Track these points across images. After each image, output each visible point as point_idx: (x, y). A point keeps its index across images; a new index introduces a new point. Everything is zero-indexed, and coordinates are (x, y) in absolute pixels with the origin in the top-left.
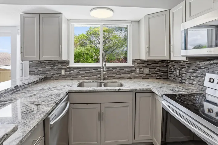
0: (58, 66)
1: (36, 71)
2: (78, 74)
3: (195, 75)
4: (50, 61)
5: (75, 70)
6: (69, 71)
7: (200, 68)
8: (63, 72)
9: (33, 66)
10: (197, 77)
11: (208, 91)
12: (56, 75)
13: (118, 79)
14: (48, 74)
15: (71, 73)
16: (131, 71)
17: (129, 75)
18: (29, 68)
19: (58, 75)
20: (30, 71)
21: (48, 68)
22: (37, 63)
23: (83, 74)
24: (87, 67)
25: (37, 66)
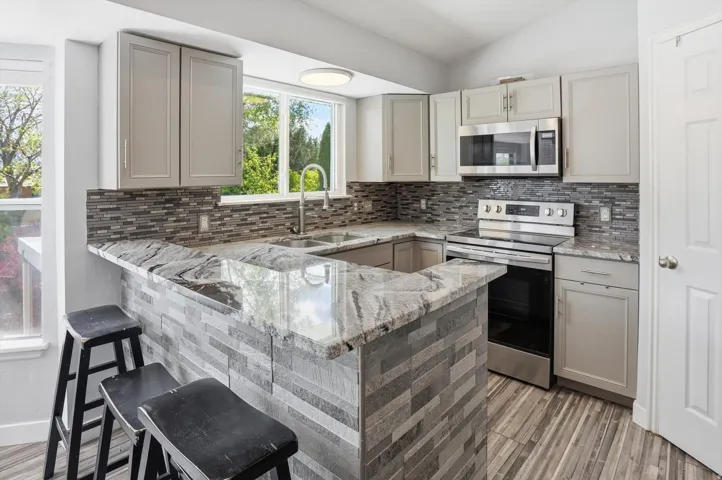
0: (188, 204)
1: (116, 227)
2: (244, 223)
3: (458, 204)
4: (162, 192)
5: (236, 215)
6: (221, 219)
7: (465, 193)
8: (204, 223)
9: (102, 210)
10: (461, 207)
11: (482, 225)
12: (184, 234)
13: (324, 228)
14: (156, 232)
15: (223, 225)
16: (345, 208)
17: (342, 218)
18: (88, 217)
19: (188, 234)
20: (90, 229)
21: (159, 212)
22: (120, 199)
23: (254, 223)
24: (264, 205)
25: (117, 209)
